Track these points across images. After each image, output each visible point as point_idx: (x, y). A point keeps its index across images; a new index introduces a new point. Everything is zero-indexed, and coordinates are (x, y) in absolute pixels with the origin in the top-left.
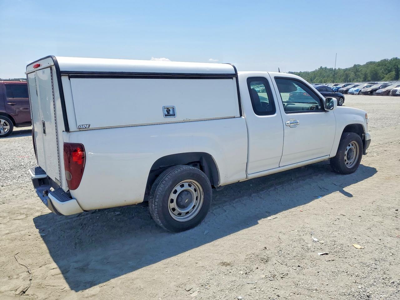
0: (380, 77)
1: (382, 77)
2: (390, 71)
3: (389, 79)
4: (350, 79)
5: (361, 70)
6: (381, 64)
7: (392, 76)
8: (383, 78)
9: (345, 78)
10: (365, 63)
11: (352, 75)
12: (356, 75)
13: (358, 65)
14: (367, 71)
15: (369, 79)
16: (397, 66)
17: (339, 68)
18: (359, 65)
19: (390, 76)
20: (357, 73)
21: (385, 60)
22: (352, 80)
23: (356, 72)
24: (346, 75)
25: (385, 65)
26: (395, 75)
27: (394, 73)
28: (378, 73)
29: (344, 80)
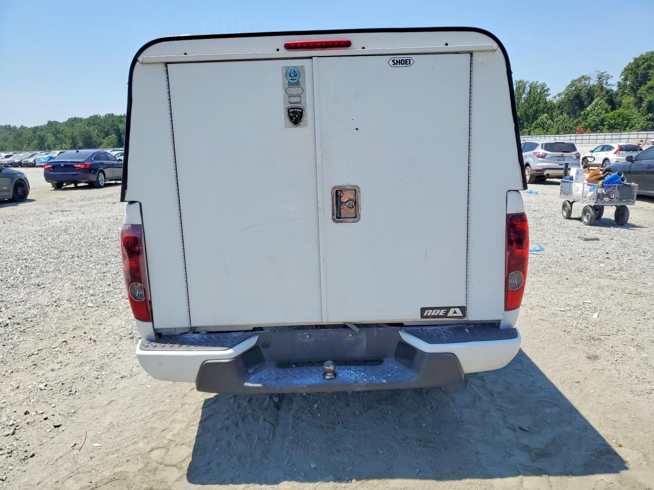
0: (95, 142)
1: (98, 142)
2: (107, 134)
3: (110, 146)
4: (48, 145)
5: (63, 130)
6: (91, 122)
7: (113, 141)
8: (101, 144)
9: (39, 144)
10: (65, 120)
11: (50, 139)
12: (56, 138)
13: (54, 122)
14: (74, 132)
15: (80, 144)
16: (117, 127)
17: (22, 126)
18: (56, 123)
19: (110, 141)
20: (58, 135)
21: (96, 117)
22: (52, 147)
23: (55, 133)
24: (40, 137)
25: (99, 125)
26: (116, 140)
27: (115, 136)
28: (92, 136)
29: (38, 147)
